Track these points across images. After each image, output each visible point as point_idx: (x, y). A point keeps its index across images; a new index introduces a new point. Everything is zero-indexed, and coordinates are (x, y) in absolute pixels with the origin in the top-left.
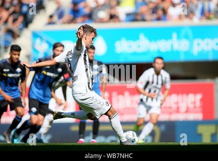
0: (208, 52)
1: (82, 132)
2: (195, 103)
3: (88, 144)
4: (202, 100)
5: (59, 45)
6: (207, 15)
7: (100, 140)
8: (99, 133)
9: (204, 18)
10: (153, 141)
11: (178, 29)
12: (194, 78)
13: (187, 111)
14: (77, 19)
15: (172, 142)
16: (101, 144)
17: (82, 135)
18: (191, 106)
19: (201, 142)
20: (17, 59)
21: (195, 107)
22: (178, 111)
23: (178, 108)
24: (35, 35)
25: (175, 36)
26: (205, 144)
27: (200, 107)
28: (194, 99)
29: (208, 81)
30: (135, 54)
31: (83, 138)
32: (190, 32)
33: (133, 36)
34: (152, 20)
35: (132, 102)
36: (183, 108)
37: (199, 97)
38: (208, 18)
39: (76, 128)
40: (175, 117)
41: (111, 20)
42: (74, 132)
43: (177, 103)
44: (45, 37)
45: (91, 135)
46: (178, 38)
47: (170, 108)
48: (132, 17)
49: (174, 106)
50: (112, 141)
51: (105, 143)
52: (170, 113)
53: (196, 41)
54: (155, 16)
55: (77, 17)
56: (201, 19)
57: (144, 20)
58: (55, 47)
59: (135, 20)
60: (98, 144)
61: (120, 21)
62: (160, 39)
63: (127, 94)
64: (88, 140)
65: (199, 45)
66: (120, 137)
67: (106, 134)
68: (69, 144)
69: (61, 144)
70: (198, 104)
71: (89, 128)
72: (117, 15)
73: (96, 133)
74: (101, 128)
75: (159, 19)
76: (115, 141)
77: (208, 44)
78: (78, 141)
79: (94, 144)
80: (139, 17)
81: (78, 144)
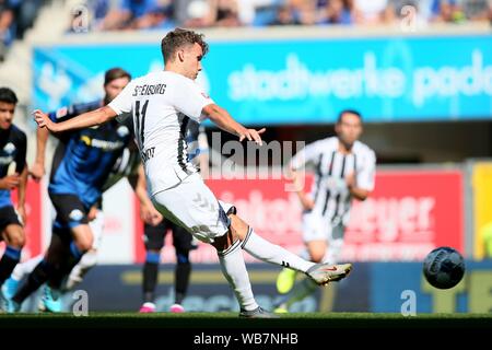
0: (448, 100)
1: (150, 287)
2: (415, 219)
3: (163, 315)
4: (433, 213)
5: (118, 74)
6: (447, 11)
7: (192, 306)
8: (189, 289)
9: (439, 18)
10: (318, 309)
11: (378, 45)
12: (414, 160)
13: (399, 239)
14: (139, 18)
15: (362, 311)
16: (195, 315)
17: (149, 295)
18: (408, 227)
19: (430, 311)
20: (9, 121)
21: (417, 230)
22: (376, 238)
23: (377, 231)
24: (40, 57)
25: (370, 60)
26: (440, 316)
27: (429, 229)
28: (414, 212)
29: (449, 168)
30: (275, 102)
31: (152, 301)
32: (406, 53)
33: (271, 60)
34: (316, 23)
35: (268, 215)
36: (389, 232)
37: (426, 204)
38: (449, 19)
39: (136, 278)
40: (369, 253)
41: (221, 22)
42: (132, 287)
43: (375, 220)
44: (64, 62)
45: (172, 293)
46: (379, 65)
47: (359, 231)
48: (269, 16)
49: (368, 227)
50: (221, 309)
51: (204, 314)
52: (359, 244)
53: (421, 74)
54: (323, 14)
55: (141, 14)
56: (431, 21)
57: (297, 23)
58: (110, 77)
59: (277, 23)
60: (187, 315)
61: (240, 24)
62: (336, 67)
63: (256, 197)
64: (163, 306)
65: (426, 82)
66: (241, 300)
67: (207, 292)
68: (119, 315)
69: (100, 315)
70: (425, 222)
71: (166, 277)
72: (233, 10)
73: (182, 288)
74: (196, 277)
75: (332, 20)
76: (228, 309)
77: (447, 81)
78: (141, 307)
79: (178, 315)
80: (287, 16)
81: (140, 314)
